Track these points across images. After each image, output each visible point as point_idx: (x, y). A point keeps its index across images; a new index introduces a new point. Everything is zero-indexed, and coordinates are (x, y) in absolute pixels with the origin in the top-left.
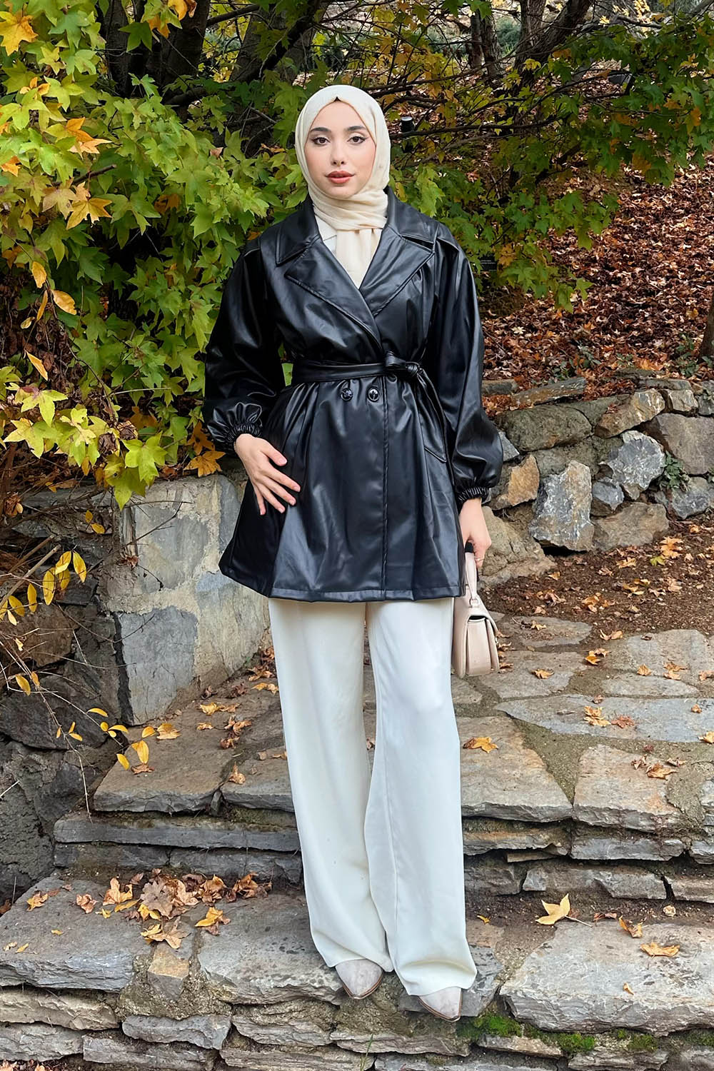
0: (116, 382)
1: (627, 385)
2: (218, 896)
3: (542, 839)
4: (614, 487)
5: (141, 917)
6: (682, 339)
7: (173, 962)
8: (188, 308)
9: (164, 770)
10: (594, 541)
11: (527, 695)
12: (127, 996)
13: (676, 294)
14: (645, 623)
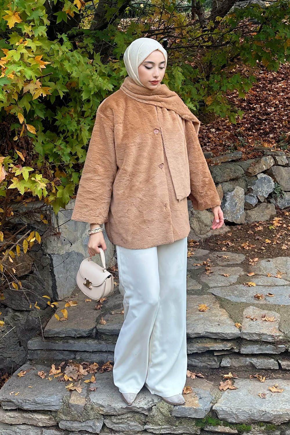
0: (51, 160)
1: (259, 154)
2: (96, 371)
3: (228, 346)
4: (254, 197)
5: (65, 380)
6: (281, 134)
7: (79, 398)
8: (79, 128)
9: (72, 319)
10: (246, 219)
11: (220, 285)
12: (61, 413)
13: (278, 115)
14: (268, 254)
